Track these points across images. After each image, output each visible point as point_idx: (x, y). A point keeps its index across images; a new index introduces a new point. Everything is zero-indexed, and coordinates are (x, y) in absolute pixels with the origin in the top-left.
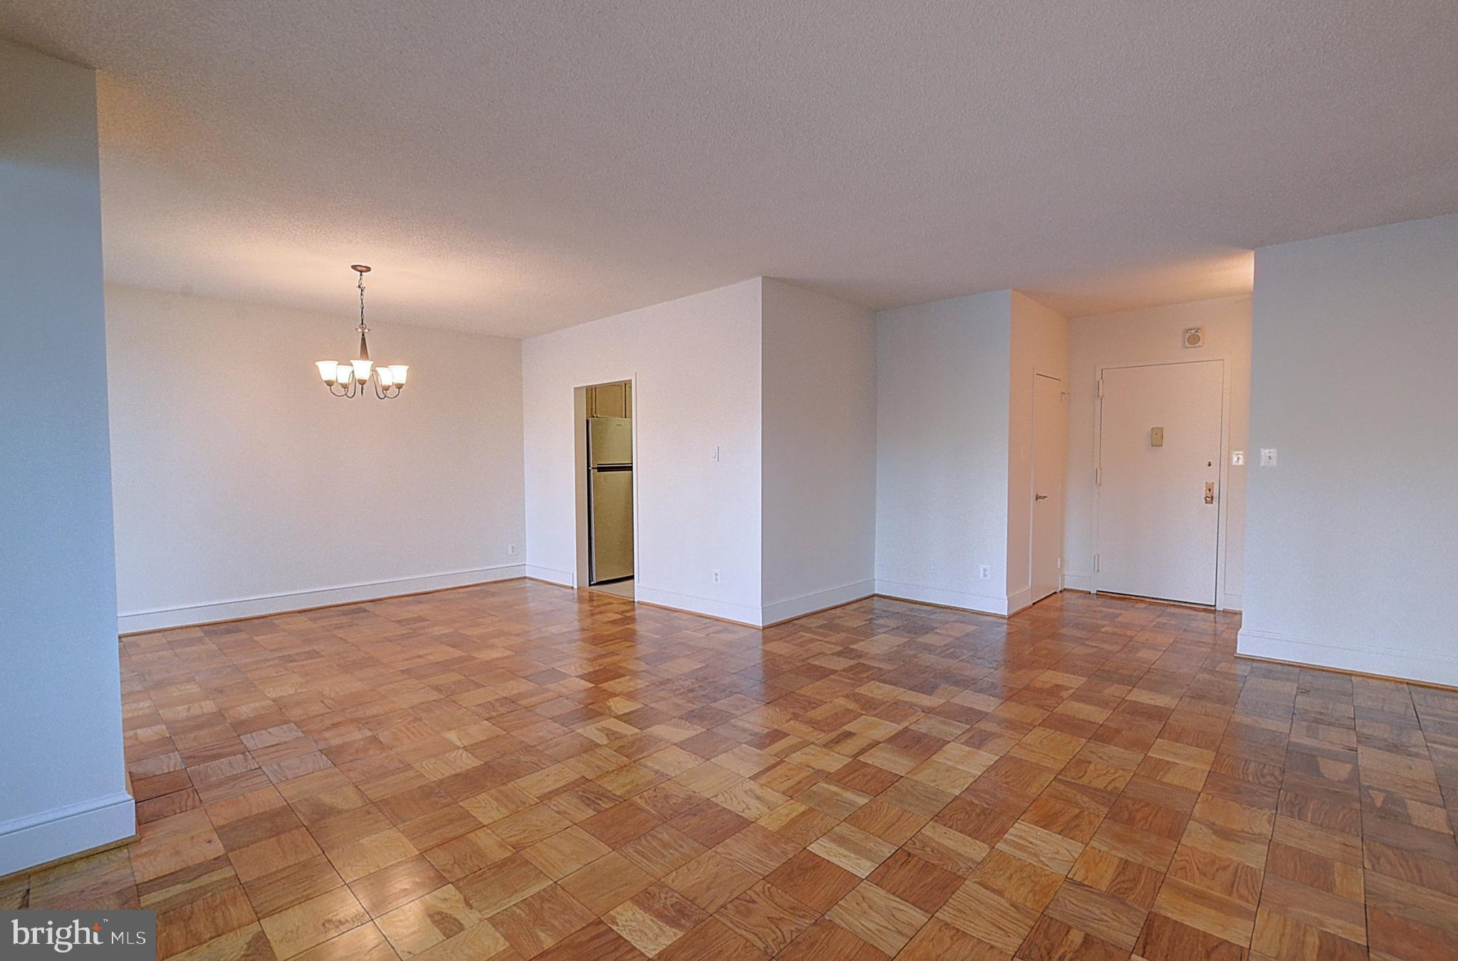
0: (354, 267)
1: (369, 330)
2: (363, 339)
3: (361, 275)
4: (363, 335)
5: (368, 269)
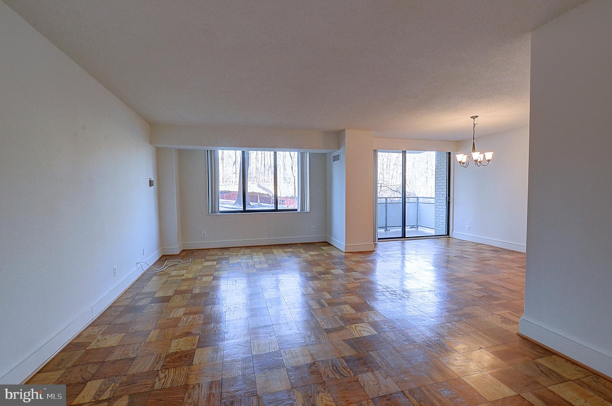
0: (472, 117)
1: (476, 140)
2: (474, 144)
3: (474, 120)
4: (474, 143)
5: (477, 116)
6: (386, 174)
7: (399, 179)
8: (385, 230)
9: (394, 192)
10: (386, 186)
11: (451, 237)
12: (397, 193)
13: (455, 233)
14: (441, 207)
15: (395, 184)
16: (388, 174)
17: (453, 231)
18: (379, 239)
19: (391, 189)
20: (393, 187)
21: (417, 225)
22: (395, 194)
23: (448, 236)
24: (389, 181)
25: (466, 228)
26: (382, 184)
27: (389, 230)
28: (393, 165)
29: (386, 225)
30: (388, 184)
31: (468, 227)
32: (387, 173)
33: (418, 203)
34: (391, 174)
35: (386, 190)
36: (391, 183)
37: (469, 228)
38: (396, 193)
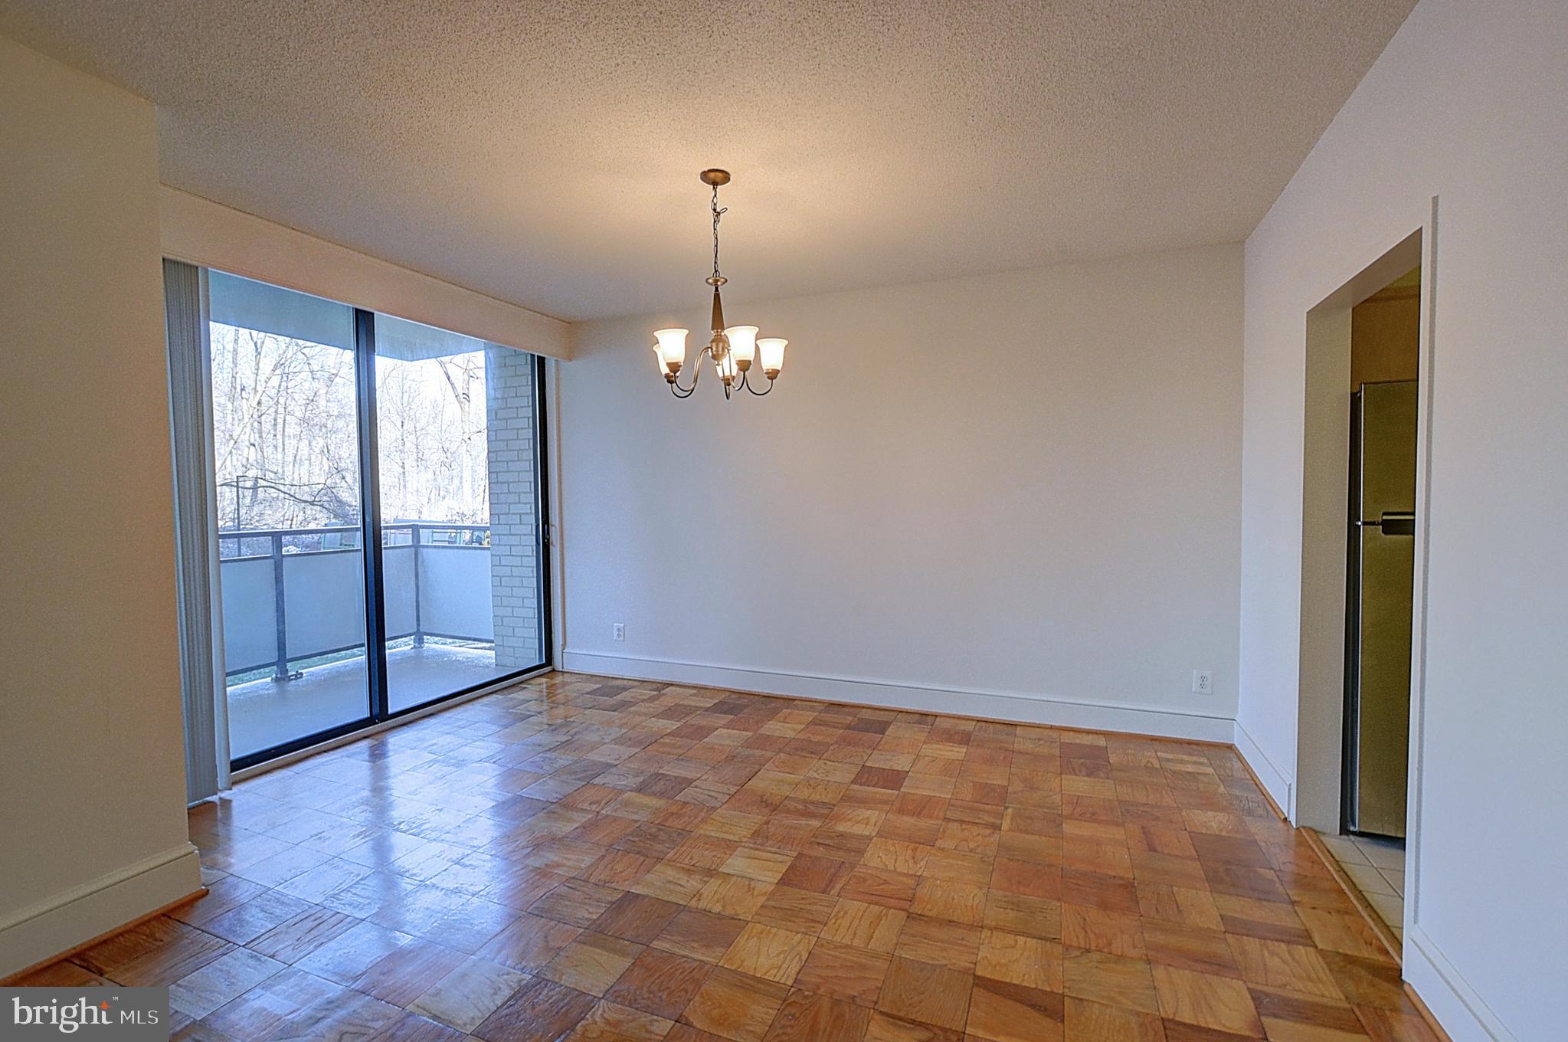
0: (704, 175)
6: (271, 449)
7: (318, 468)
8: (277, 680)
9: (303, 505)
10: (273, 485)
11: (561, 670)
12: (315, 507)
13: (573, 656)
14: (516, 561)
15: (305, 480)
16: (280, 449)
17: (564, 646)
18: (236, 765)
19: (292, 496)
20: (297, 491)
21: (418, 630)
22: (308, 512)
23: (549, 669)
24: (284, 472)
25: (613, 628)
26: (259, 481)
27: (298, 676)
28: (296, 424)
29: (281, 647)
30: (282, 481)
31: (619, 629)
32: (276, 447)
33: (416, 546)
34: (290, 452)
35: (273, 498)
36: (290, 477)
37: (622, 633)
38: (312, 509)
